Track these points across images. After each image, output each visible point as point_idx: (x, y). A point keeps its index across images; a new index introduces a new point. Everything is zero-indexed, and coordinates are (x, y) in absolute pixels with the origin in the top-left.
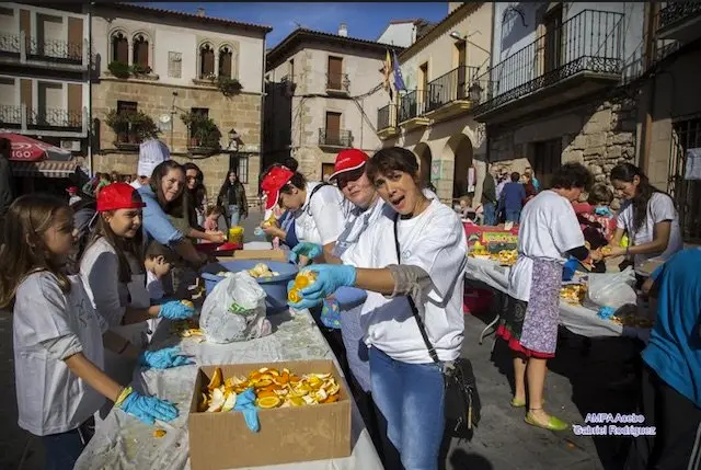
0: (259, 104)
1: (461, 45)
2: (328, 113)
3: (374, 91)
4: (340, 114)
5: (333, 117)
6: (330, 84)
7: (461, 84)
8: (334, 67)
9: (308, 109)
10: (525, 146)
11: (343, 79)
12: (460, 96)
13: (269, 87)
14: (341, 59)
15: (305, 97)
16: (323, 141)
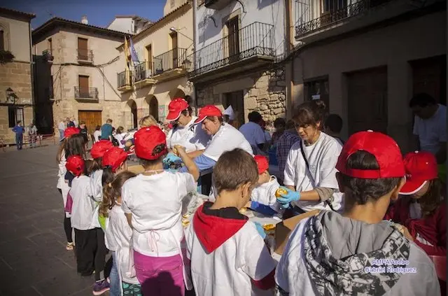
0: (29, 70)
1: (174, 35)
2: (80, 76)
3: (113, 61)
4: (88, 77)
5: (83, 79)
6: (80, 56)
7: (175, 58)
8: (82, 45)
9: (65, 74)
10: (221, 96)
11: (89, 53)
12: (175, 66)
13: (35, 58)
14: (87, 40)
15: (62, 65)
16: (78, 95)
